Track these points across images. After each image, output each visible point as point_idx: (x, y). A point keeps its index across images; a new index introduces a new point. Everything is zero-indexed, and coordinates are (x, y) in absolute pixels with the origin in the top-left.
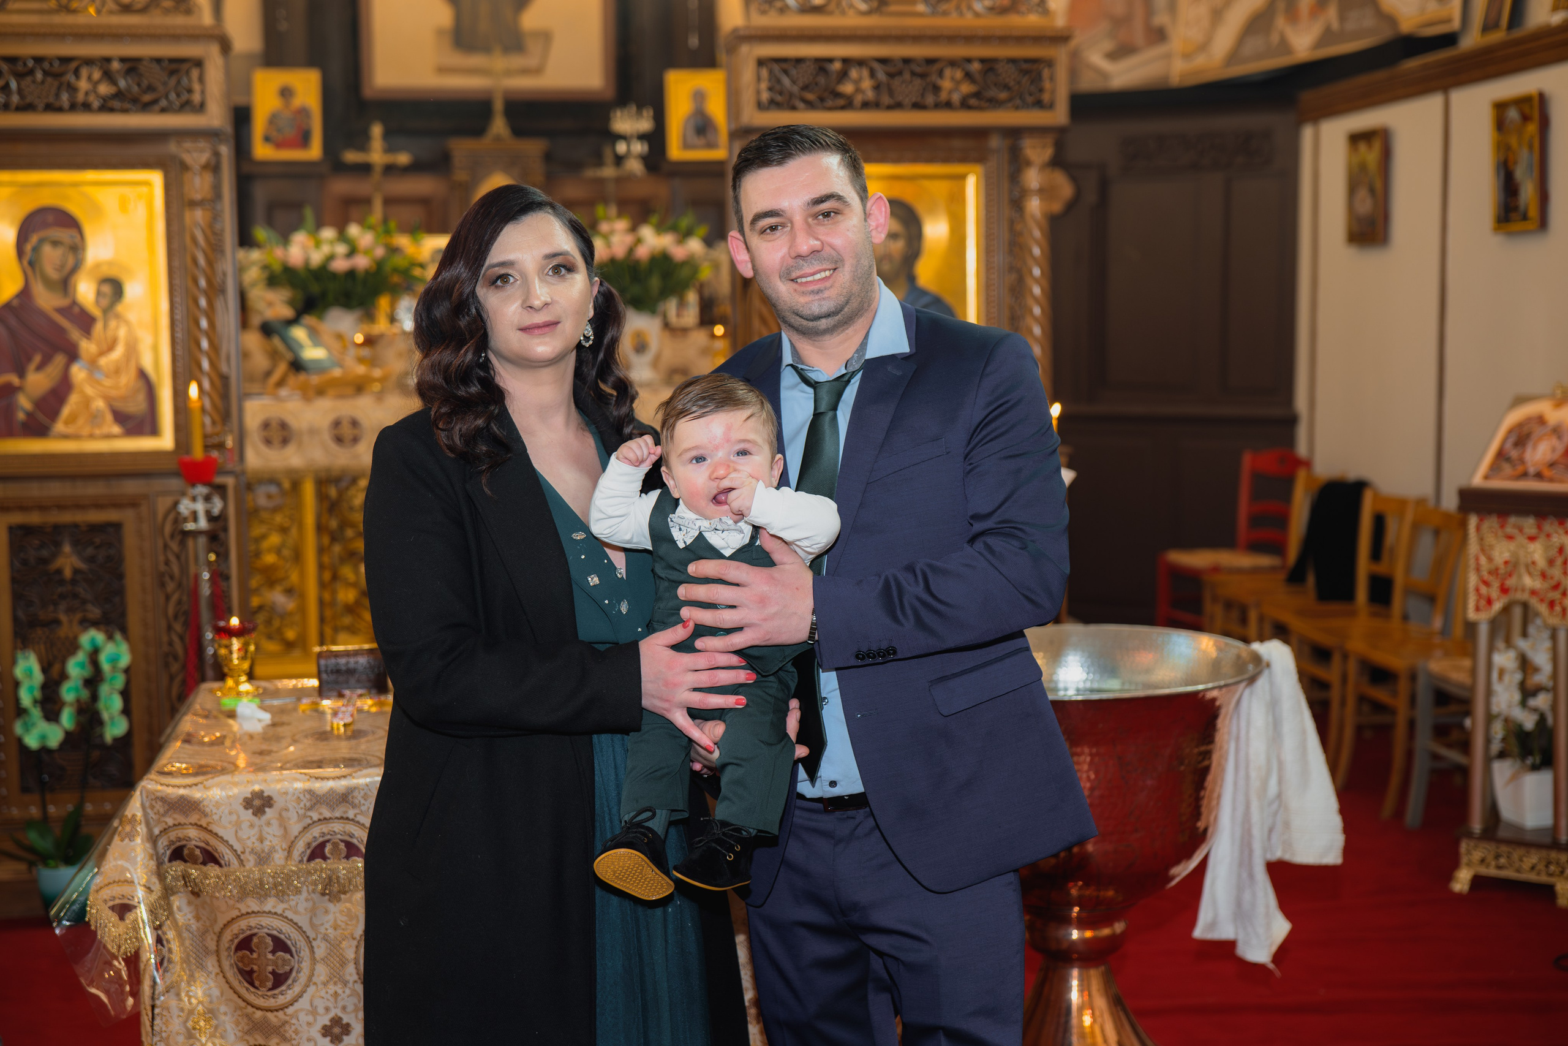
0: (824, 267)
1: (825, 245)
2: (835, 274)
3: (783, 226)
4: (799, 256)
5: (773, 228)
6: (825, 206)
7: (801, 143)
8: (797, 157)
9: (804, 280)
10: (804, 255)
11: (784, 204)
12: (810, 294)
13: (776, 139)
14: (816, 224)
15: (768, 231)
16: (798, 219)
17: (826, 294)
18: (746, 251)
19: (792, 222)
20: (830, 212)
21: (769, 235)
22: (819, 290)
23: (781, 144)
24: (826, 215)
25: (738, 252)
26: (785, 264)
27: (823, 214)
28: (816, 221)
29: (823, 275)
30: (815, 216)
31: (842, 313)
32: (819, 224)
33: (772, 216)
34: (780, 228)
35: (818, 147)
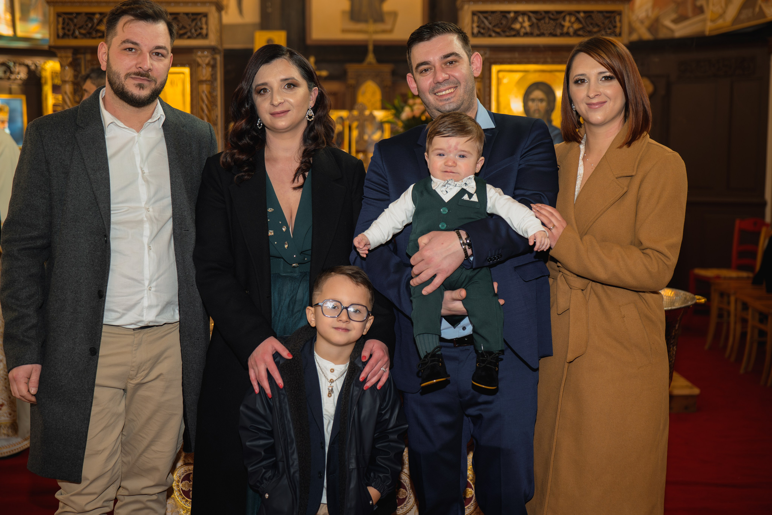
0: (451, 86)
1: (451, 76)
2: (456, 90)
3: (431, 69)
4: (439, 83)
5: (426, 70)
6: (450, 59)
7: (438, 29)
8: (436, 36)
9: (441, 94)
10: (440, 82)
11: (431, 59)
12: (444, 101)
13: (427, 28)
14: (446, 67)
15: (424, 71)
16: (437, 65)
17: (452, 100)
18: (414, 83)
19: (435, 67)
20: (452, 61)
21: (424, 74)
22: (448, 98)
23: (428, 30)
24: (451, 63)
25: (411, 83)
26: (431, 86)
27: (449, 63)
28: (446, 66)
29: (450, 91)
30: (446, 64)
31: (460, 109)
32: (447, 67)
33: (425, 64)
34: (429, 70)
35: (446, 31)
